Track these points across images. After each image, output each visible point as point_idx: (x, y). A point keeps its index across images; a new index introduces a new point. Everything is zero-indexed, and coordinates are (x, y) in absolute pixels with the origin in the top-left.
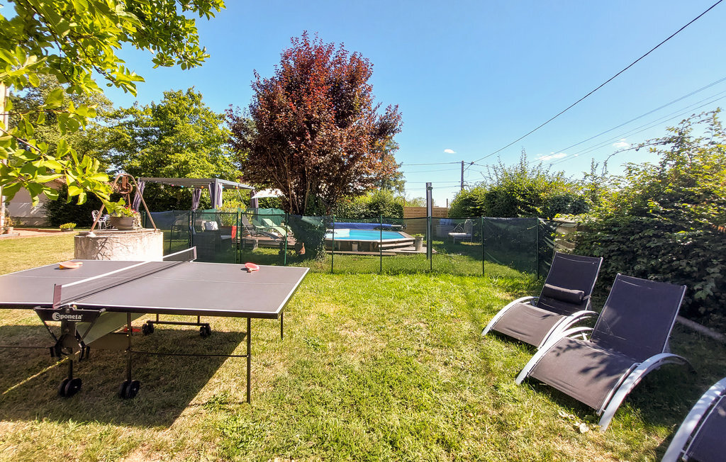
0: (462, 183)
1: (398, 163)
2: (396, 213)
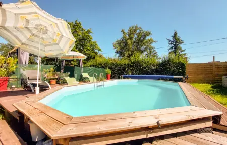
2: (179, 69)
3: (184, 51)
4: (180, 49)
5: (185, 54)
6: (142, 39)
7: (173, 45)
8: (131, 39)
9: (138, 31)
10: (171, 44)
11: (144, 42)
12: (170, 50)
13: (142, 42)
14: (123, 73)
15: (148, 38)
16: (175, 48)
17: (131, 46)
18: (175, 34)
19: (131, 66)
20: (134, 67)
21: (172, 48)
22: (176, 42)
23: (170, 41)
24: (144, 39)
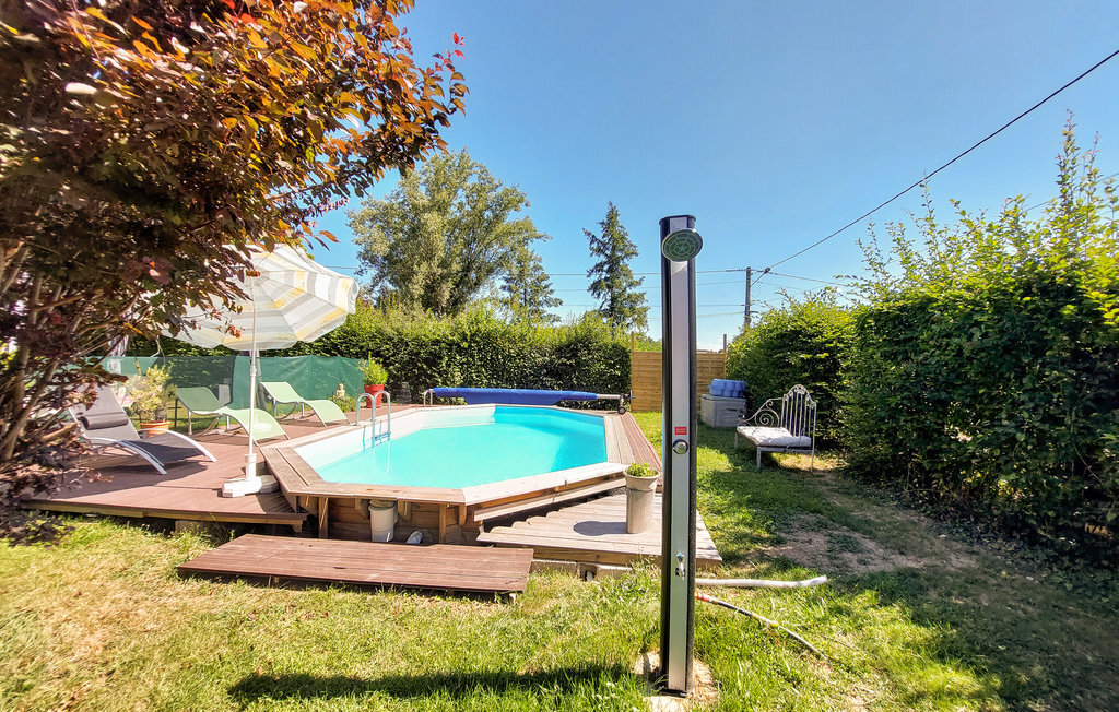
0: (747, 308)
1: (636, 278)
2: (614, 365)
3: (639, 283)
4: (628, 274)
5: (641, 297)
6: (488, 214)
7: (603, 258)
8: (441, 208)
9: (472, 181)
10: (599, 251)
11: (499, 229)
12: (595, 277)
13: (488, 230)
14: (431, 377)
15: (512, 217)
16: (609, 271)
17: (440, 241)
18: (612, 217)
19: (460, 350)
20: (472, 356)
21: (599, 267)
22: (614, 248)
23: (594, 240)
24: (498, 218)
